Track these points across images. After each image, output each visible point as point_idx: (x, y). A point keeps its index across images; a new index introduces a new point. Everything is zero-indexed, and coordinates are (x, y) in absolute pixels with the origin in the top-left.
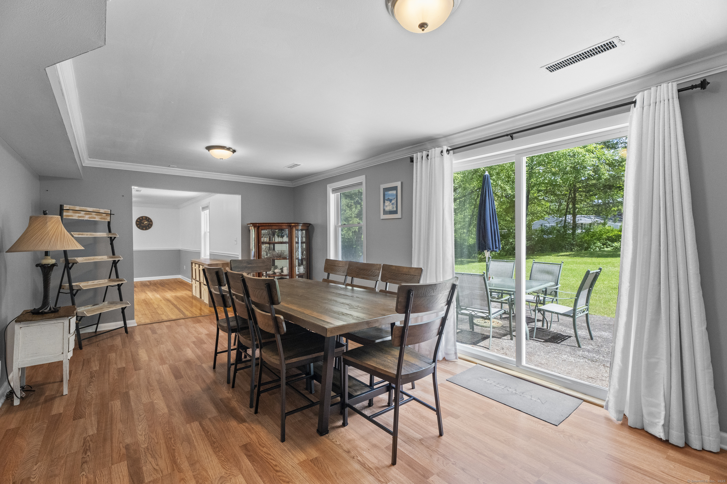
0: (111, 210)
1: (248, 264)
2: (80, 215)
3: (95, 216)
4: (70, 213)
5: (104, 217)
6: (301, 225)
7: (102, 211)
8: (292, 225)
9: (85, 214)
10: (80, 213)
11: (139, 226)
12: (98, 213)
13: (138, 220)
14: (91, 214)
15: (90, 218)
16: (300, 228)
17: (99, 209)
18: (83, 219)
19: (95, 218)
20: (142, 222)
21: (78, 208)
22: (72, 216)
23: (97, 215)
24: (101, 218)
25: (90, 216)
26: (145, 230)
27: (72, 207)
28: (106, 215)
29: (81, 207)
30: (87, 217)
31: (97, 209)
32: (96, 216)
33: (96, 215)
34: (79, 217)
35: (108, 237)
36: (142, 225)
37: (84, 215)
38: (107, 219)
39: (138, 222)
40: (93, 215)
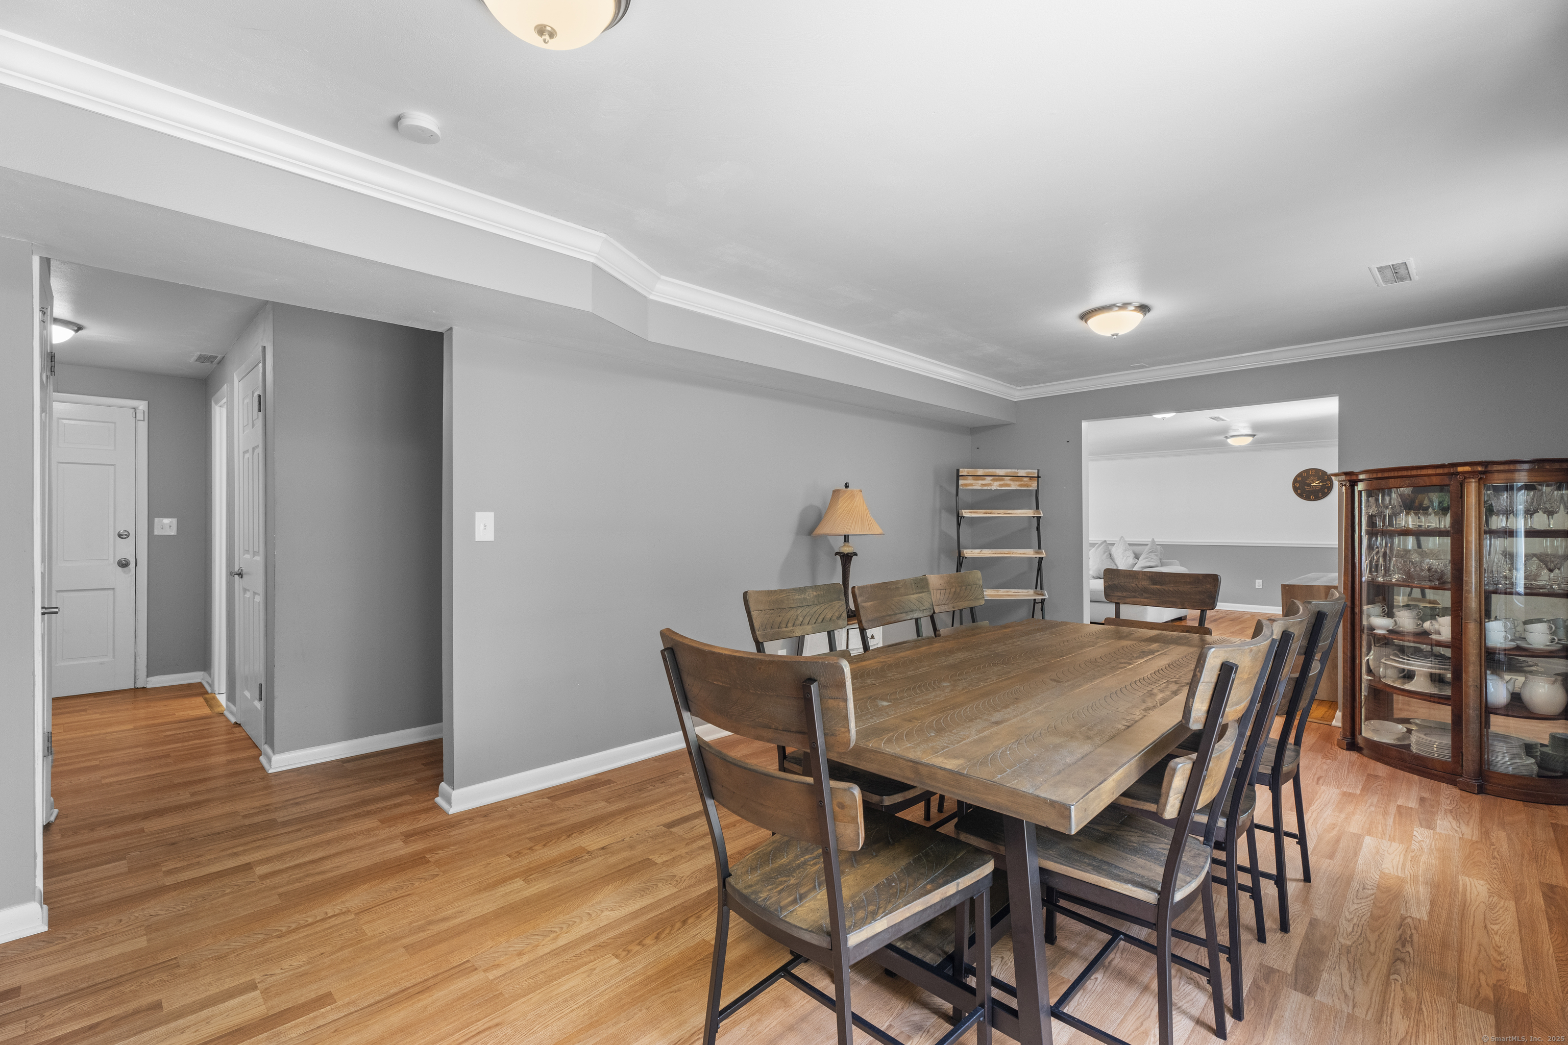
0: (1038, 470)
1: (1153, 584)
2: (984, 482)
3: (1009, 482)
4: (969, 481)
5: (1025, 483)
6: (1526, 466)
7: (1022, 473)
8: (1460, 469)
9: (992, 480)
10: (984, 479)
11: (1299, 491)
12: (1016, 477)
13: (1298, 479)
14: (1003, 480)
15: (1001, 485)
16: (1522, 478)
17: (1016, 470)
18: (989, 488)
19: (1009, 485)
20: (1308, 482)
21: (980, 472)
22: (971, 485)
23: (1013, 481)
24: (1020, 486)
25: (1002, 483)
26: (1315, 500)
27: (971, 471)
28: (1030, 479)
29: (987, 470)
30: (996, 486)
31: (1013, 470)
32: (1011, 483)
33: (1011, 480)
34: (983, 485)
35: (1034, 517)
36: (1307, 488)
37: (990, 482)
38: (1031, 486)
39: (1299, 482)
40: (1007, 480)
